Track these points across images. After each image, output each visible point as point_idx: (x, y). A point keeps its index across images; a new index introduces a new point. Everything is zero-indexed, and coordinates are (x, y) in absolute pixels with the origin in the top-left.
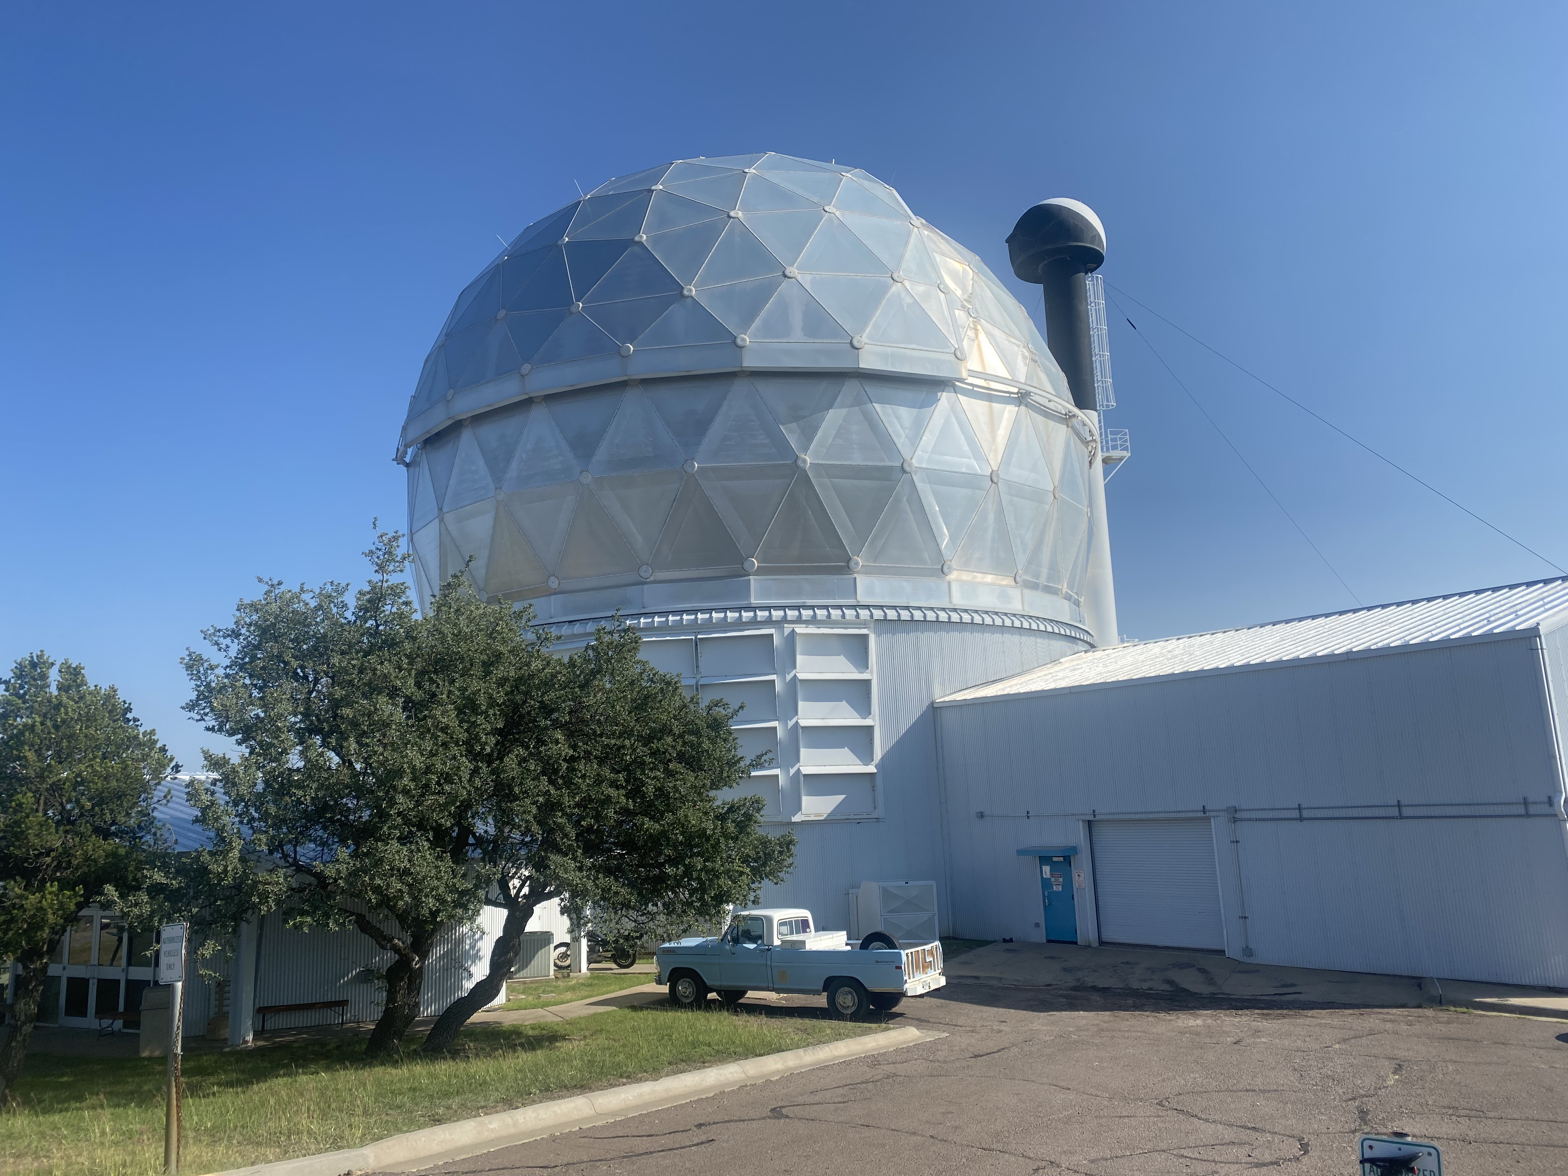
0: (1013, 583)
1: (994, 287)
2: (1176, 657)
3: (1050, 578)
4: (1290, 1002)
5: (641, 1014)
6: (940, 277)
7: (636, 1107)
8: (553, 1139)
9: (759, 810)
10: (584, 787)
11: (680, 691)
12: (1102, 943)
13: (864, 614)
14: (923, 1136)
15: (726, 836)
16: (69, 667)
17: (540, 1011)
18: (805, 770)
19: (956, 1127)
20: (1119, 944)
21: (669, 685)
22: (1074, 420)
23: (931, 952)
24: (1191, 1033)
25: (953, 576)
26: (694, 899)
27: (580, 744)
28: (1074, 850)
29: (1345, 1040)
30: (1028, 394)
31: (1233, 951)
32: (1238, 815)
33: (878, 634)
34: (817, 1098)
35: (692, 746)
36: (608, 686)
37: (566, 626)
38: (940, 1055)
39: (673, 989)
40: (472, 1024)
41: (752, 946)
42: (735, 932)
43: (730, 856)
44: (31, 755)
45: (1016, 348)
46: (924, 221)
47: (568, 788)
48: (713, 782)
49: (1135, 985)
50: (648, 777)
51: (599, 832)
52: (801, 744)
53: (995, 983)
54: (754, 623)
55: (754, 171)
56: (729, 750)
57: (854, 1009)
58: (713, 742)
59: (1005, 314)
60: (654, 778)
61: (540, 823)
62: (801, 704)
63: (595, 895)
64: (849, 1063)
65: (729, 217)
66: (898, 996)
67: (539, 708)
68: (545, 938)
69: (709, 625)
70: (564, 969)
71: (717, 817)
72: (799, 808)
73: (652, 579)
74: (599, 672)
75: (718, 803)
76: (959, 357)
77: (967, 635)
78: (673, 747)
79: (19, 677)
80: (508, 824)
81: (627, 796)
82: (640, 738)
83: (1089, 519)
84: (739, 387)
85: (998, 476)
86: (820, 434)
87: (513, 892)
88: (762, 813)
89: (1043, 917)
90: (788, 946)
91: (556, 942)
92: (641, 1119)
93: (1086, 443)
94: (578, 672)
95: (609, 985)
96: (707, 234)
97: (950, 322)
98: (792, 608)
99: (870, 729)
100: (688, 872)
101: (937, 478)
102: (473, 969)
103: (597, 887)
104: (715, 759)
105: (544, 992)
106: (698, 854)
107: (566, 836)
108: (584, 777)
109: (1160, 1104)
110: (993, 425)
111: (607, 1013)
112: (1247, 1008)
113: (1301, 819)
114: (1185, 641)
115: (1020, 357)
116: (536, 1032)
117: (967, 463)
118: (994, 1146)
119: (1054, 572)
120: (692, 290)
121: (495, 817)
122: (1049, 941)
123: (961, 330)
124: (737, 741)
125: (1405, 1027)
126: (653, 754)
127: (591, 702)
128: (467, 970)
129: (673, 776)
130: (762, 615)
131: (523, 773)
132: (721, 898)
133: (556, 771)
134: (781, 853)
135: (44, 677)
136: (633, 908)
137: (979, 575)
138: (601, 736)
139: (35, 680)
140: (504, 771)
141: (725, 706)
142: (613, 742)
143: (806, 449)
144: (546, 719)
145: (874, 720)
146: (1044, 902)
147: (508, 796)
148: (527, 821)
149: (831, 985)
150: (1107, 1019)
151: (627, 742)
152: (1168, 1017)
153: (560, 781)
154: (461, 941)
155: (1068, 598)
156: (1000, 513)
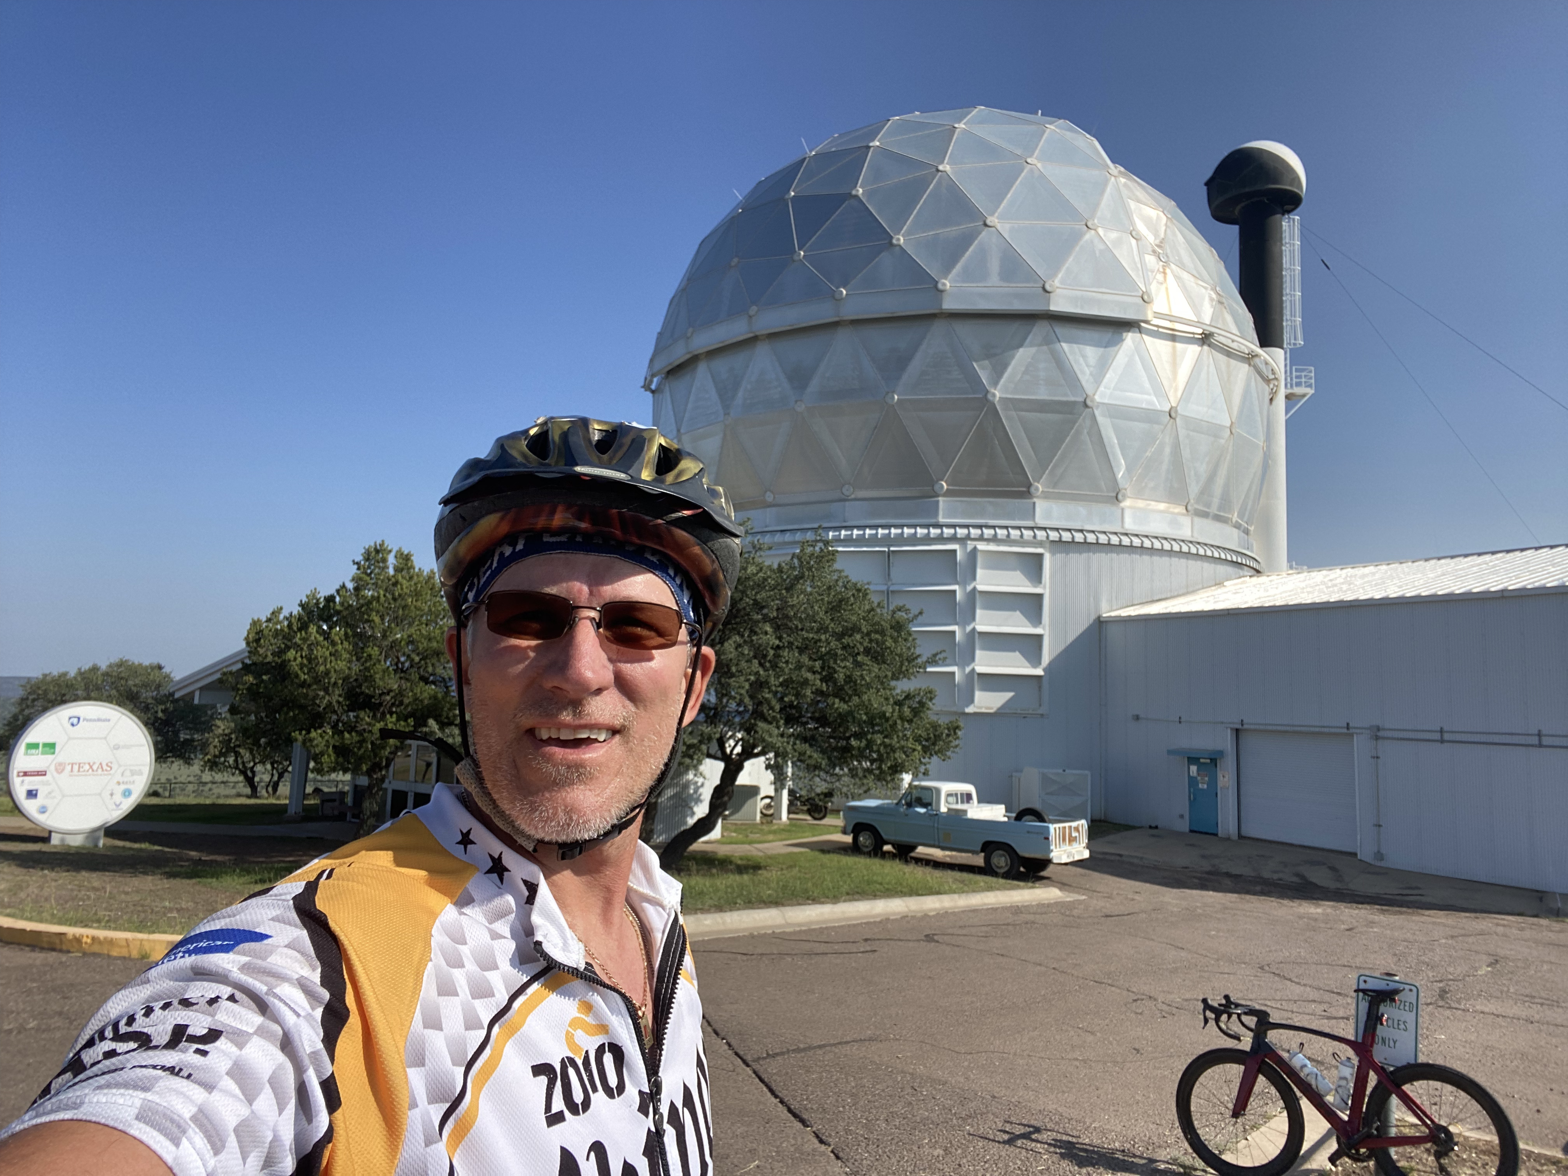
0: (1184, 511)
1: (1186, 231)
2: (1335, 585)
3: (1220, 508)
4: (1411, 902)
5: (828, 856)
6: (1132, 223)
7: (818, 922)
8: (752, 936)
9: (931, 699)
10: (787, 670)
11: (869, 597)
12: (1240, 836)
13: (1041, 534)
14: (1047, 967)
15: (902, 718)
16: (402, 554)
17: (747, 847)
18: (980, 669)
19: (1076, 965)
20: (1258, 840)
21: (861, 592)
22: (1257, 360)
23: (1077, 829)
24: (1309, 918)
25: (1127, 503)
26: (874, 767)
27: (785, 636)
28: (1221, 753)
29: (1452, 937)
30: (1211, 335)
31: (1366, 854)
32: (1381, 734)
33: (1053, 553)
34: (964, 932)
35: (877, 643)
36: (809, 589)
37: (778, 534)
38: (1075, 912)
39: (855, 839)
40: (694, 851)
41: (922, 810)
42: (909, 798)
43: (905, 735)
44: (377, 619)
45: (1204, 291)
46: (1122, 169)
47: (774, 670)
48: (893, 674)
49: (1266, 874)
50: (839, 666)
51: (798, 708)
52: (977, 646)
53: (1136, 861)
54: (940, 539)
55: (964, 126)
56: (909, 648)
57: (1006, 869)
58: (896, 641)
59: (1195, 257)
60: (844, 668)
61: (752, 697)
62: (979, 612)
63: (793, 757)
64: (997, 909)
65: (938, 171)
66: (1046, 863)
67: (753, 604)
68: (753, 791)
69: (900, 540)
70: (769, 816)
71: (895, 703)
72: (971, 701)
73: (853, 496)
74: (802, 577)
75: (898, 691)
76: (1145, 299)
77: (1136, 557)
78: (861, 643)
79: (367, 559)
80: (726, 695)
81: (821, 680)
82: (834, 634)
83: (1265, 453)
84: (938, 328)
85: (1176, 412)
86: (1009, 370)
87: (728, 750)
88: (934, 701)
89: (1188, 809)
90: (953, 813)
91: (762, 794)
92: (821, 930)
93: (1267, 381)
94: (785, 577)
95: (804, 832)
96: (917, 187)
97: (1139, 266)
98: (976, 526)
99: (1040, 637)
100: (870, 744)
101: (1117, 412)
102: (695, 809)
103: (795, 750)
104: (896, 654)
105: (751, 832)
106: (879, 732)
107: (772, 708)
108: (787, 662)
109: (1262, 968)
110: (1175, 363)
111: (801, 853)
112: (1368, 903)
113: (1442, 741)
114: (1349, 571)
115: (1207, 299)
116: (744, 862)
117: (1148, 400)
118: (1105, 981)
119: (1226, 502)
120: (900, 239)
121: (716, 690)
122: (1191, 831)
123: (1150, 273)
124: (917, 641)
125: (1515, 932)
126: (844, 648)
127: (795, 603)
128: (691, 808)
129: (860, 666)
130: (947, 532)
131: (738, 656)
132: (897, 769)
133: (765, 656)
134: (948, 735)
135: (384, 560)
136: (824, 770)
137: (1153, 503)
138: (802, 630)
139: (378, 562)
140: (724, 654)
141: (907, 611)
142: (811, 636)
143: (995, 384)
144: (758, 613)
145: (1044, 629)
146: (1190, 797)
147: (726, 673)
148: (741, 695)
149: (988, 847)
150: (1233, 900)
151: (823, 637)
152: (1291, 904)
153: (768, 665)
154: (686, 786)
155: (1237, 526)
156: (1176, 446)
